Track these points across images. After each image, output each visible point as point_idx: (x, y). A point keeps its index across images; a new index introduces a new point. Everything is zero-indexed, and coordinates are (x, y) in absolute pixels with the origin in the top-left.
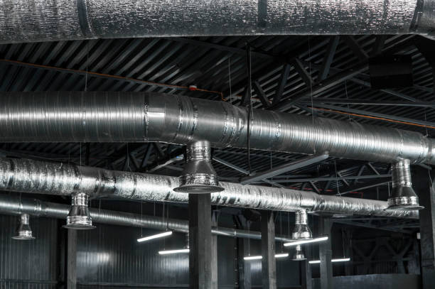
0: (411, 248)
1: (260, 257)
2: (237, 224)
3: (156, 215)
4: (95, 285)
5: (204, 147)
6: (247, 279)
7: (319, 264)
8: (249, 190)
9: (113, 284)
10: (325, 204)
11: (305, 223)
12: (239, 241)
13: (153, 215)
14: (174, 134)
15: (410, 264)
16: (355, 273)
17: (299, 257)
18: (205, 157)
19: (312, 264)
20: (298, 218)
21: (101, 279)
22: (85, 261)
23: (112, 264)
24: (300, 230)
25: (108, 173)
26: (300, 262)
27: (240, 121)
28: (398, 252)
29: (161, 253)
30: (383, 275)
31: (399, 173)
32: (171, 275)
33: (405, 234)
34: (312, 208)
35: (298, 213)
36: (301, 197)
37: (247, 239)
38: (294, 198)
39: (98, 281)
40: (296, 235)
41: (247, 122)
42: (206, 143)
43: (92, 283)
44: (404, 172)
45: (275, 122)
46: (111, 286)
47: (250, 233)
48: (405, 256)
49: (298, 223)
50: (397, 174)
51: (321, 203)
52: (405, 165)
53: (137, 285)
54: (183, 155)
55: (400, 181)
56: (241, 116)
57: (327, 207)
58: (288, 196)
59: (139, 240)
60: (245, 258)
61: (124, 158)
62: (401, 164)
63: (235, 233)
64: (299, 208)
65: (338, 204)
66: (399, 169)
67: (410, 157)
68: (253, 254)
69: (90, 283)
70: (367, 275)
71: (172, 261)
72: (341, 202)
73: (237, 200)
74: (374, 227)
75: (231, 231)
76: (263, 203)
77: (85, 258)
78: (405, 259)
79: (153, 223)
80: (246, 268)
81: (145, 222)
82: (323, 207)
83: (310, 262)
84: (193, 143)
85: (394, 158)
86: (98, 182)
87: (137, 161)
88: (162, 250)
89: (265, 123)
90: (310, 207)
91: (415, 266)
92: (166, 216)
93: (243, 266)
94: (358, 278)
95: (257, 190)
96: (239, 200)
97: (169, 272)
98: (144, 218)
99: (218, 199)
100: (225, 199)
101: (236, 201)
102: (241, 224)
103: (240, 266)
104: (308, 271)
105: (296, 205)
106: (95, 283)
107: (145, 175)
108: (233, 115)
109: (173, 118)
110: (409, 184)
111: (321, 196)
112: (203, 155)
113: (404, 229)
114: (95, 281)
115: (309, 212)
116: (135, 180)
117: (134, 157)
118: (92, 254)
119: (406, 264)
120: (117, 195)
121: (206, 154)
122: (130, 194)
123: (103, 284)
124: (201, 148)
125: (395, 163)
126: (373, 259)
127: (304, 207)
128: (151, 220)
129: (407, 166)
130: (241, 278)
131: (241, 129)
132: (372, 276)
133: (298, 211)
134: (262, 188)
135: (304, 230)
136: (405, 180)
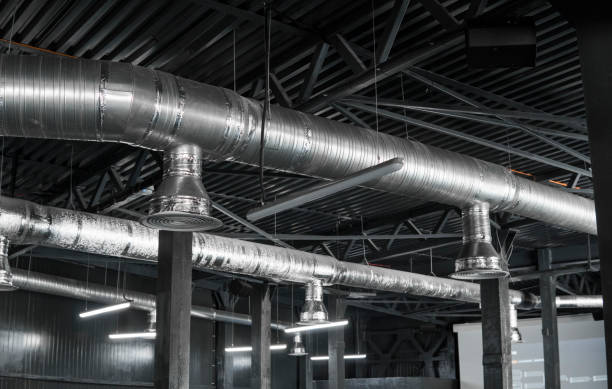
0: (444, 345)
1: (250, 349)
2: (217, 304)
3: (108, 284)
4: (18, 378)
5: (191, 155)
6: (228, 377)
7: (327, 361)
8: (243, 248)
9: (43, 377)
10: (347, 274)
11: (319, 299)
12: (219, 325)
13: (103, 284)
14: (144, 131)
15: (441, 365)
16: (368, 375)
17: (298, 351)
18: (192, 171)
19: (314, 361)
20: (309, 292)
21: (28, 369)
22: (6, 343)
23: (44, 349)
24: (311, 308)
25: (40, 209)
26: (298, 357)
27: (251, 118)
28: (427, 350)
29: (112, 337)
30: (409, 378)
31: (474, 222)
32: (125, 369)
33: (438, 326)
34: (329, 278)
35: (309, 285)
36: (315, 263)
37: (230, 323)
38: (306, 263)
39: (23, 372)
40: (305, 316)
41: (260, 123)
42: (196, 149)
43: (16, 375)
44: (481, 221)
45: (303, 127)
46: (41, 380)
47: (236, 316)
48: (436, 355)
49: (309, 298)
50: (470, 224)
51: (342, 272)
52: (482, 211)
53: (76, 380)
54: (152, 188)
55: (475, 234)
56: (252, 112)
57: (350, 278)
58: (297, 260)
59: (83, 315)
60: (227, 350)
61: (66, 195)
62: (477, 209)
63: (215, 315)
64: (311, 279)
65: (364, 275)
66: (473, 216)
67: (489, 200)
68: (237, 345)
69: (12, 375)
70: (388, 378)
71: (127, 349)
72: (368, 272)
73: (226, 260)
74: (399, 314)
75: (210, 311)
76: (263, 267)
77: (6, 338)
78: (436, 359)
79: (103, 294)
80: (227, 362)
81: (92, 292)
82: (344, 278)
83: (313, 358)
84: (174, 147)
85: (469, 200)
86: (24, 222)
87: (85, 201)
88: (114, 332)
89: (288, 128)
90: (327, 277)
91: (448, 368)
92: (121, 287)
93: (224, 360)
94: (375, 381)
95: (255, 249)
96: (228, 262)
97: (123, 364)
98: (90, 287)
99: (199, 258)
100: (209, 259)
101: (225, 262)
102: (222, 303)
103: (219, 358)
104: (309, 370)
105: (307, 274)
106: (20, 375)
107: (95, 216)
108: (240, 109)
109: (145, 104)
110: (488, 239)
111: (342, 263)
112: (190, 167)
113: (438, 318)
114: (19, 372)
115: (325, 284)
116: (80, 223)
117: (80, 194)
118: (16, 334)
119: (436, 365)
120: (52, 242)
121: (196, 166)
122: (71, 242)
123: (30, 376)
124: (187, 156)
125: (468, 207)
126: (393, 357)
127: (319, 276)
128: (100, 291)
129: (485, 212)
130: (220, 377)
131: (251, 132)
132: (394, 379)
133: (310, 282)
134: (262, 247)
135: (317, 309)
136: (483, 233)
